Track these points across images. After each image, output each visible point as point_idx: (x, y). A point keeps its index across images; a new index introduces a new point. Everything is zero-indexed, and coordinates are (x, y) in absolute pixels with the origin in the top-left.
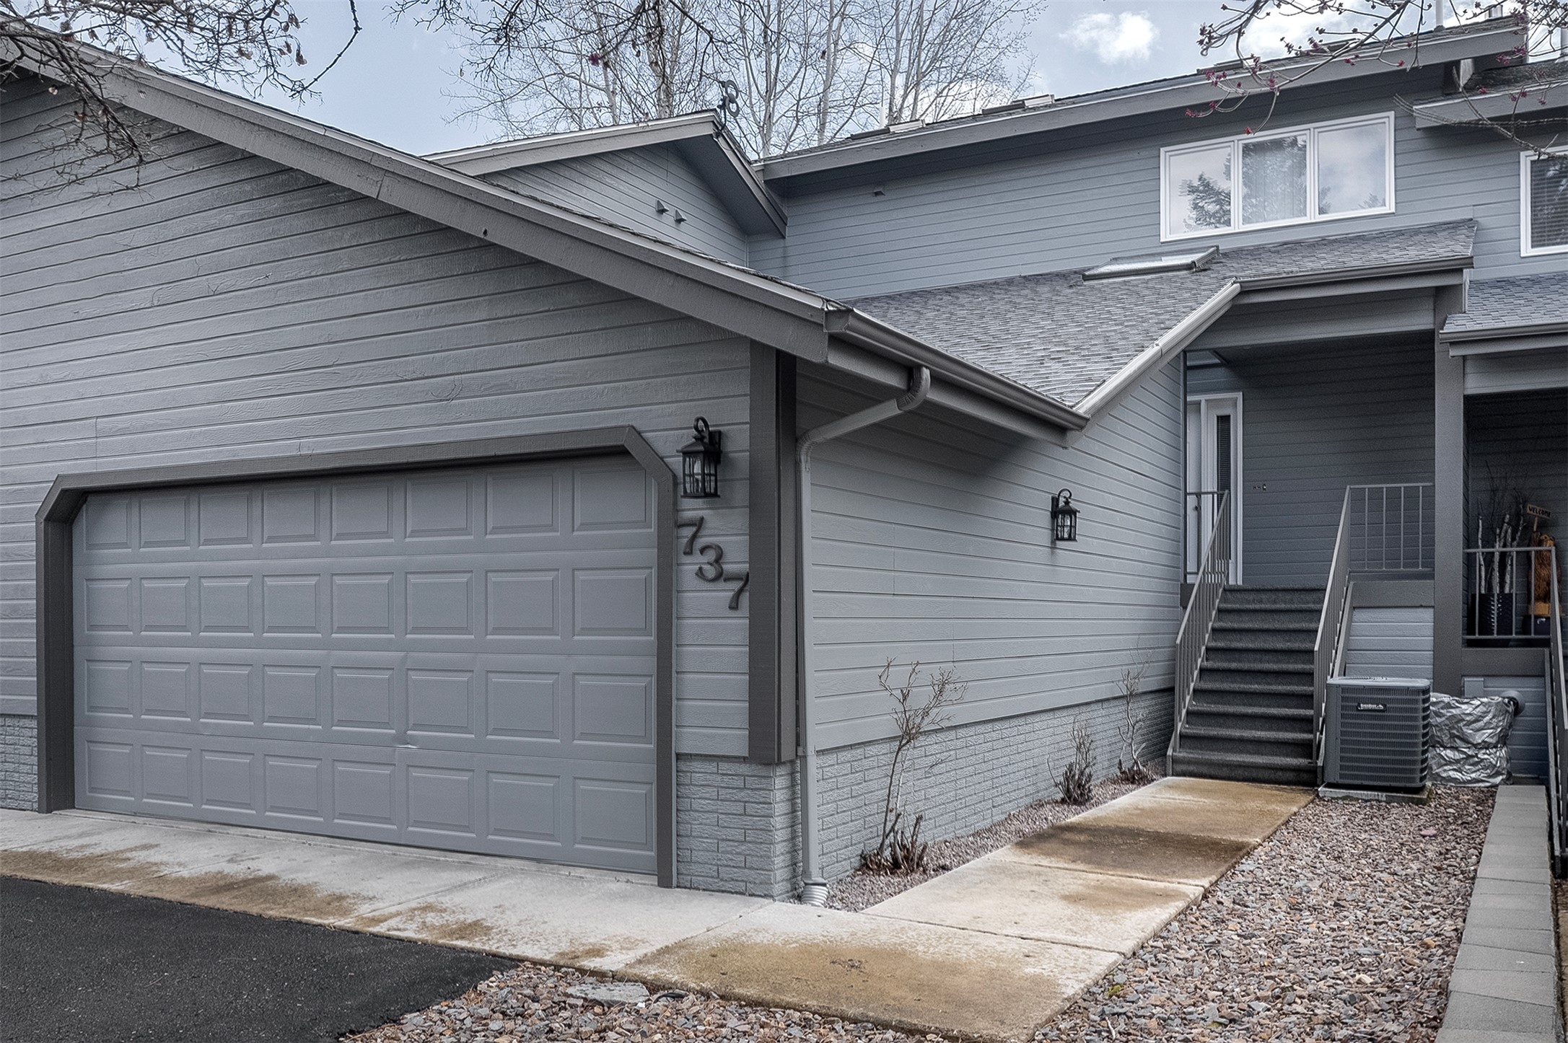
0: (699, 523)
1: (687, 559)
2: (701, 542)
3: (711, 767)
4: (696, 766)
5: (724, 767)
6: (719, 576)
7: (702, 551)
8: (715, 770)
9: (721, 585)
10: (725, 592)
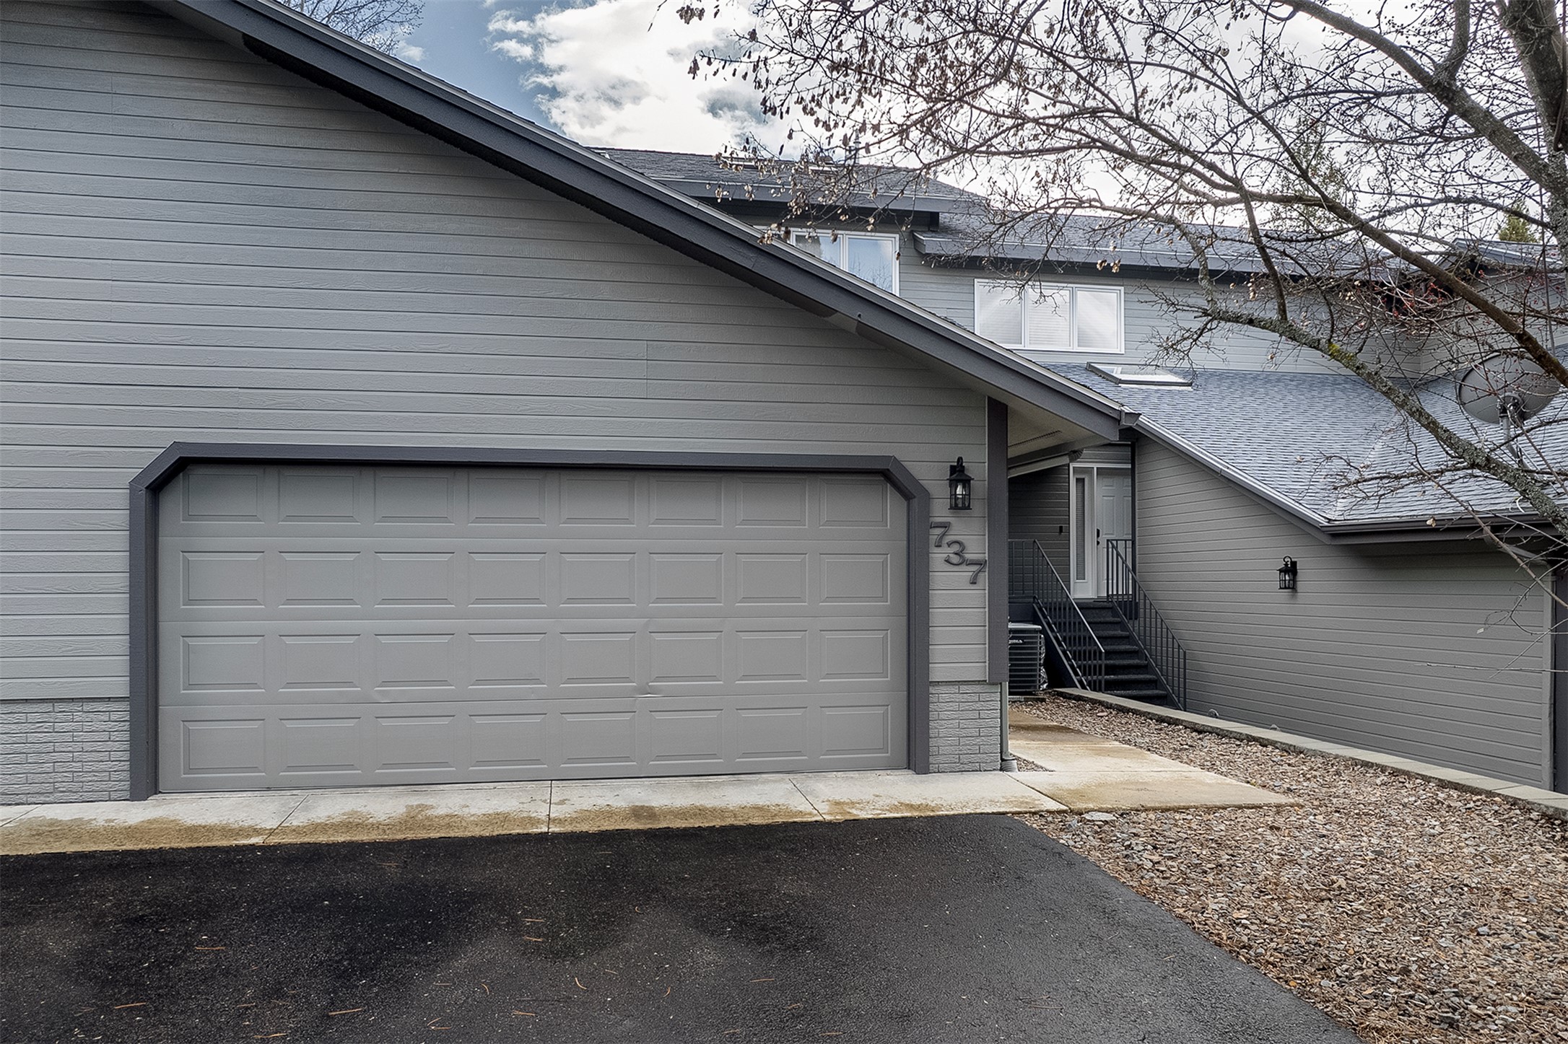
0: (946, 526)
1: (938, 550)
2: (948, 539)
3: (954, 689)
4: (943, 689)
5: (964, 688)
6: (964, 562)
7: (949, 545)
8: (957, 691)
9: (964, 567)
10: (967, 573)
